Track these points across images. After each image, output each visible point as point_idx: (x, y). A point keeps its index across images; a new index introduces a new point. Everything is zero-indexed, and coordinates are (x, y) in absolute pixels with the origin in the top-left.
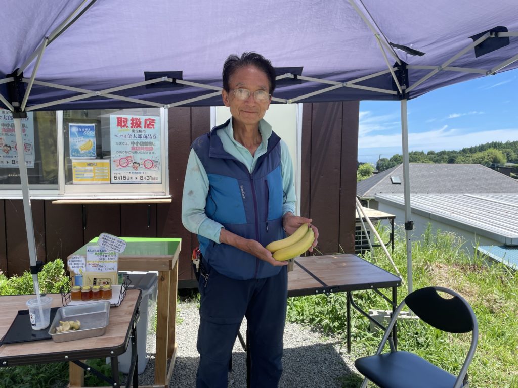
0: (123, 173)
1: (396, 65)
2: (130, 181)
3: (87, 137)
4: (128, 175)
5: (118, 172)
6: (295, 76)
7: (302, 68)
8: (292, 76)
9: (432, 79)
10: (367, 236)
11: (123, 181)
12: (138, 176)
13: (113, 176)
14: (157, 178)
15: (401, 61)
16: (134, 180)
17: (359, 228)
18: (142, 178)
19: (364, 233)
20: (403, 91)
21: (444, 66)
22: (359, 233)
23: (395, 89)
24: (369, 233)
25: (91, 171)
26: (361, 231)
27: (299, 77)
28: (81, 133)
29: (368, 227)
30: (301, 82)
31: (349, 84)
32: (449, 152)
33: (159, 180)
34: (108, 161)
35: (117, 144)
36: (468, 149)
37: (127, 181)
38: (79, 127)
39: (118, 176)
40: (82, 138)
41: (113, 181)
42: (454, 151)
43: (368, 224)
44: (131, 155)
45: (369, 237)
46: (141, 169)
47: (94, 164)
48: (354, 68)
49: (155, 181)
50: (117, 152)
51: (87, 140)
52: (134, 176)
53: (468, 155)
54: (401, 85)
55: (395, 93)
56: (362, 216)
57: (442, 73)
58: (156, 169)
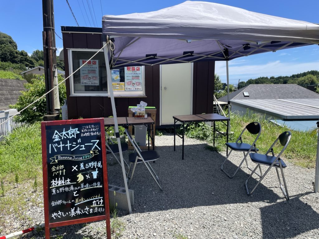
0: (129, 87)
1: (224, 49)
2: (131, 90)
3: (117, 74)
4: (130, 88)
5: (127, 87)
6: (192, 54)
7: (194, 51)
8: (191, 54)
9: (234, 55)
10: (219, 111)
11: (129, 90)
12: (134, 88)
13: (126, 88)
14: (141, 89)
15: (226, 48)
16: (133, 90)
17: (215, 108)
18: (135, 89)
19: (217, 110)
20: (227, 58)
21: (237, 52)
22: (216, 111)
23: (224, 57)
24: (219, 110)
25: (118, 86)
26: (216, 110)
27: (193, 54)
28: (114, 73)
29: (219, 108)
30: (193, 56)
31: (209, 56)
32: (283, 77)
33: (141, 90)
34: (124, 83)
35: (127, 76)
36: (296, 75)
37: (130, 90)
38: (114, 71)
39: (127, 88)
40: (115, 75)
41: (126, 90)
42: (287, 76)
43: (219, 107)
44: (132, 80)
45: (219, 112)
46: (135, 86)
47: (119, 84)
48: (211, 51)
49: (140, 90)
50: (127, 79)
51: (117, 75)
52: (133, 88)
53: (295, 79)
54: (226, 56)
55: (224, 58)
56: (217, 103)
57: (236, 54)
58: (140, 86)
